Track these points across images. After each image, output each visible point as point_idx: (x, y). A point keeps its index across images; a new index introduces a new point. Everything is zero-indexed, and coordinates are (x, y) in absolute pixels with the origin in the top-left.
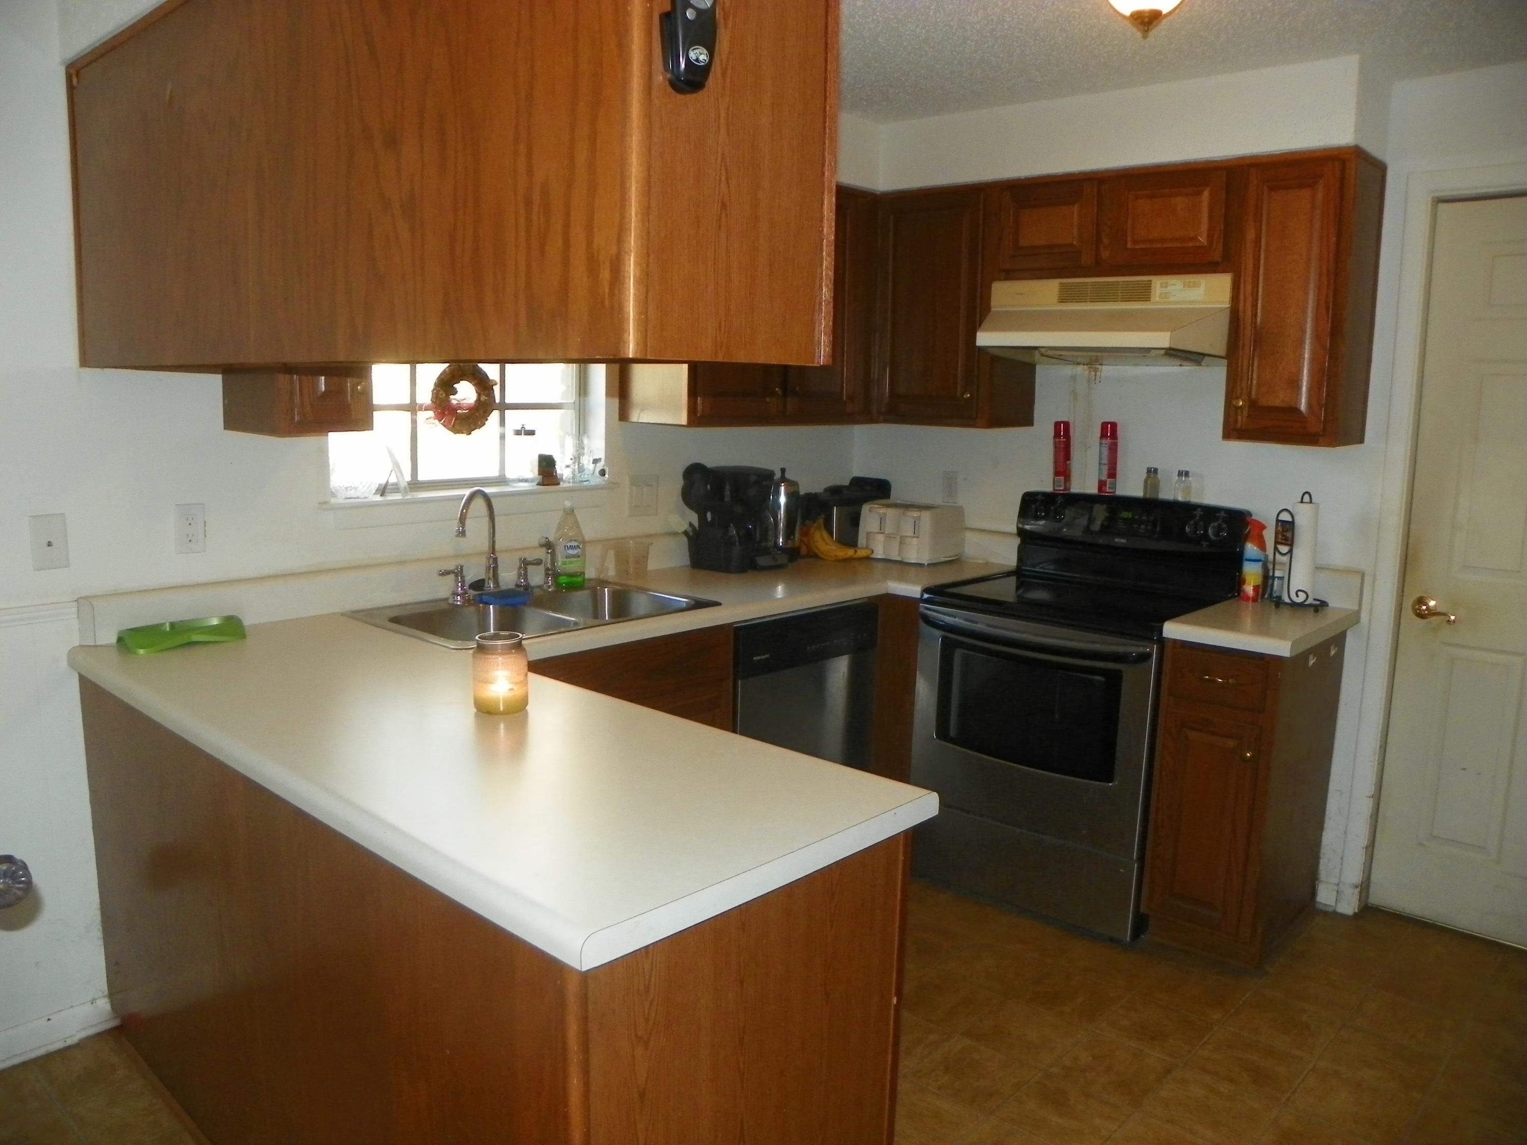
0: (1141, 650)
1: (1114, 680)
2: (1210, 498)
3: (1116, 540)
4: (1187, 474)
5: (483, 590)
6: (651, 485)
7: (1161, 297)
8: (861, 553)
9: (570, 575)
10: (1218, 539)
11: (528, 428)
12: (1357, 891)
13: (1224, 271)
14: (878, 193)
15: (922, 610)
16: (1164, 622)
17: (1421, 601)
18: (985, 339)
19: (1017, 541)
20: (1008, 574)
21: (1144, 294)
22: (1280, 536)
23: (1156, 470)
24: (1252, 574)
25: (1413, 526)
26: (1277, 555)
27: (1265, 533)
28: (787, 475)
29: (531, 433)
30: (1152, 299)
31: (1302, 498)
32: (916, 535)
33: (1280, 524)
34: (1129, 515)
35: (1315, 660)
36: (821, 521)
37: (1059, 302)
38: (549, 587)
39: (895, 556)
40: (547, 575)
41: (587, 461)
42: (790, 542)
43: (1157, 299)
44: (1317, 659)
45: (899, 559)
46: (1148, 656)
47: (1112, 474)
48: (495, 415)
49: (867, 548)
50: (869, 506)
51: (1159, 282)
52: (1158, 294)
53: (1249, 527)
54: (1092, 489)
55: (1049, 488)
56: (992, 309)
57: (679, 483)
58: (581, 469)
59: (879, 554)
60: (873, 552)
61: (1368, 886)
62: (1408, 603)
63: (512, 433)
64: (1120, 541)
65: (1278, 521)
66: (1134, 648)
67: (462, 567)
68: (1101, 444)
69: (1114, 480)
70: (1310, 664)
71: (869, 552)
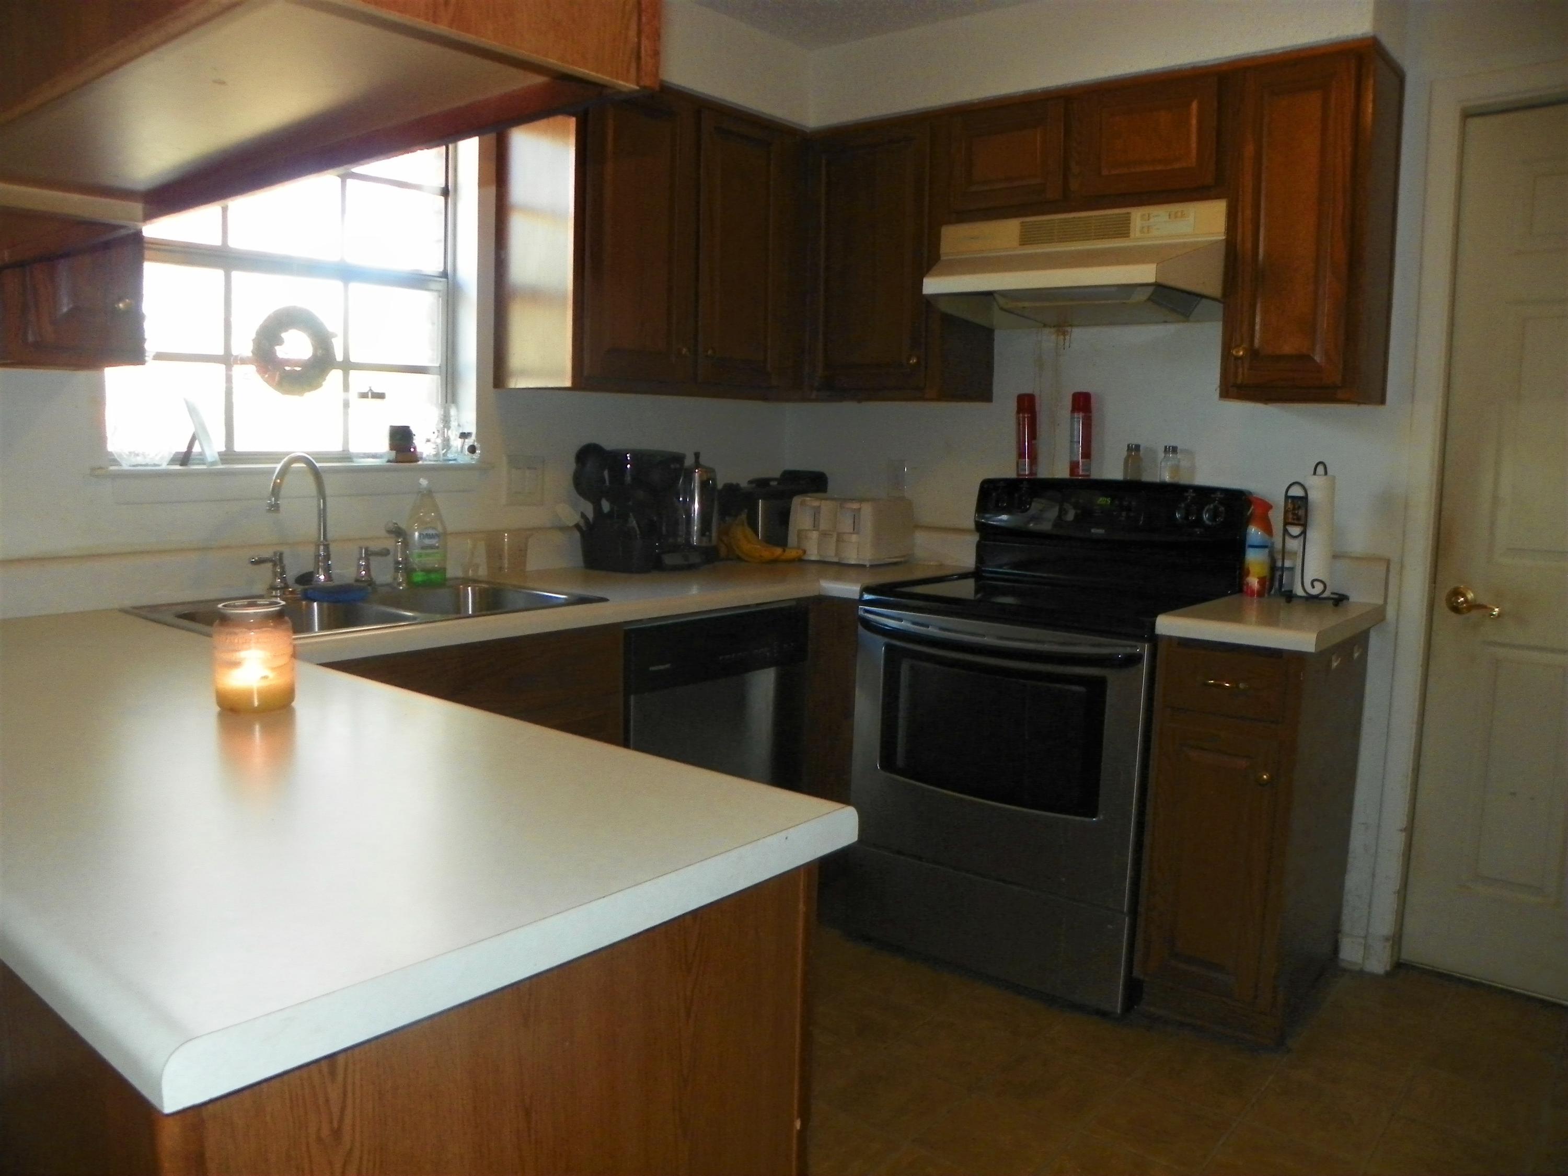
0: (1129, 650)
1: (1098, 687)
2: (1203, 478)
3: (1093, 530)
4: (1174, 450)
5: (311, 584)
6: (535, 469)
7: (1142, 231)
8: (791, 553)
9: (428, 571)
10: (1214, 524)
11: (376, 390)
12: (1389, 944)
13: (1218, 197)
14: (808, 131)
15: (861, 613)
16: (1157, 617)
17: (1457, 593)
18: (933, 285)
19: (975, 538)
20: (963, 576)
21: (1122, 229)
22: (1291, 516)
23: (1137, 447)
24: (1255, 561)
25: (1445, 504)
26: (1287, 538)
27: (1271, 514)
28: (702, 461)
29: (381, 396)
30: (1132, 235)
31: (1315, 469)
32: (856, 529)
33: (1290, 501)
34: (1108, 500)
35: (1338, 662)
36: (743, 516)
37: (1020, 245)
38: (400, 584)
39: (831, 556)
40: (397, 569)
41: (453, 434)
42: (705, 539)
43: (1138, 234)
44: (1341, 660)
45: (835, 560)
46: (1139, 658)
47: (1087, 455)
48: (334, 377)
49: (798, 548)
50: (800, 500)
51: (1139, 214)
52: (1138, 229)
53: (1252, 507)
54: (1062, 472)
55: (1011, 474)
56: (942, 258)
57: (571, 465)
58: (446, 443)
59: (813, 555)
60: (805, 552)
61: (1400, 937)
62: (1443, 595)
63: (356, 395)
64: (1097, 531)
65: (1287, 497)
66: (1120, 648)
67: (281, 554)
68: (1072, 418)
69: (1088, 460)
70: (1333, 666)
71: (800, 552)
